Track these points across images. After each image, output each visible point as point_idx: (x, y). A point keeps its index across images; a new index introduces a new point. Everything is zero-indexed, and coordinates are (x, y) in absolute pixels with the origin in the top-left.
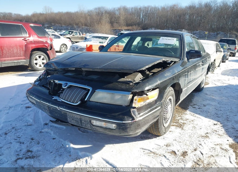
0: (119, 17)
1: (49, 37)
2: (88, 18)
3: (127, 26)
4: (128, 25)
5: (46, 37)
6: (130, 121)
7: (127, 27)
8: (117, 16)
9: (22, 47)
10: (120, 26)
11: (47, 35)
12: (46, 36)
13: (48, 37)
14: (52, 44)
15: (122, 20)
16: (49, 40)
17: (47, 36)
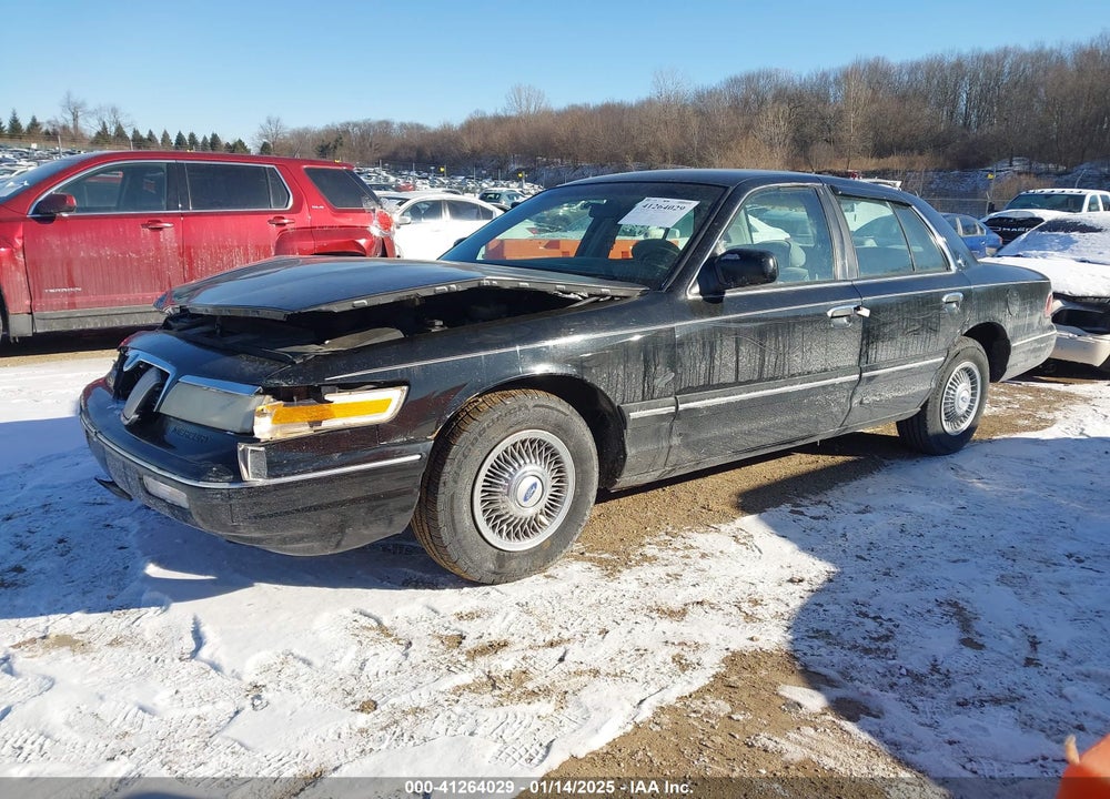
0: (840, 114)
1: (378, 210)
2: (694, 123)
3: (880, 156)
4: (881, 150)
5: (364, 211)
6: (226, 486)
7: (874, 161)
8: (830, 111)
9: (264, 250)
10: (840, 154)
11: (369, 203)
12: (365, 207)
13: (374, 211)
14: (388, 238)
15: (851, 130)
16: (375, 222)
17: (368, 205)
